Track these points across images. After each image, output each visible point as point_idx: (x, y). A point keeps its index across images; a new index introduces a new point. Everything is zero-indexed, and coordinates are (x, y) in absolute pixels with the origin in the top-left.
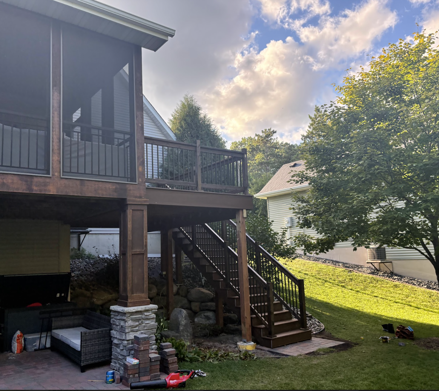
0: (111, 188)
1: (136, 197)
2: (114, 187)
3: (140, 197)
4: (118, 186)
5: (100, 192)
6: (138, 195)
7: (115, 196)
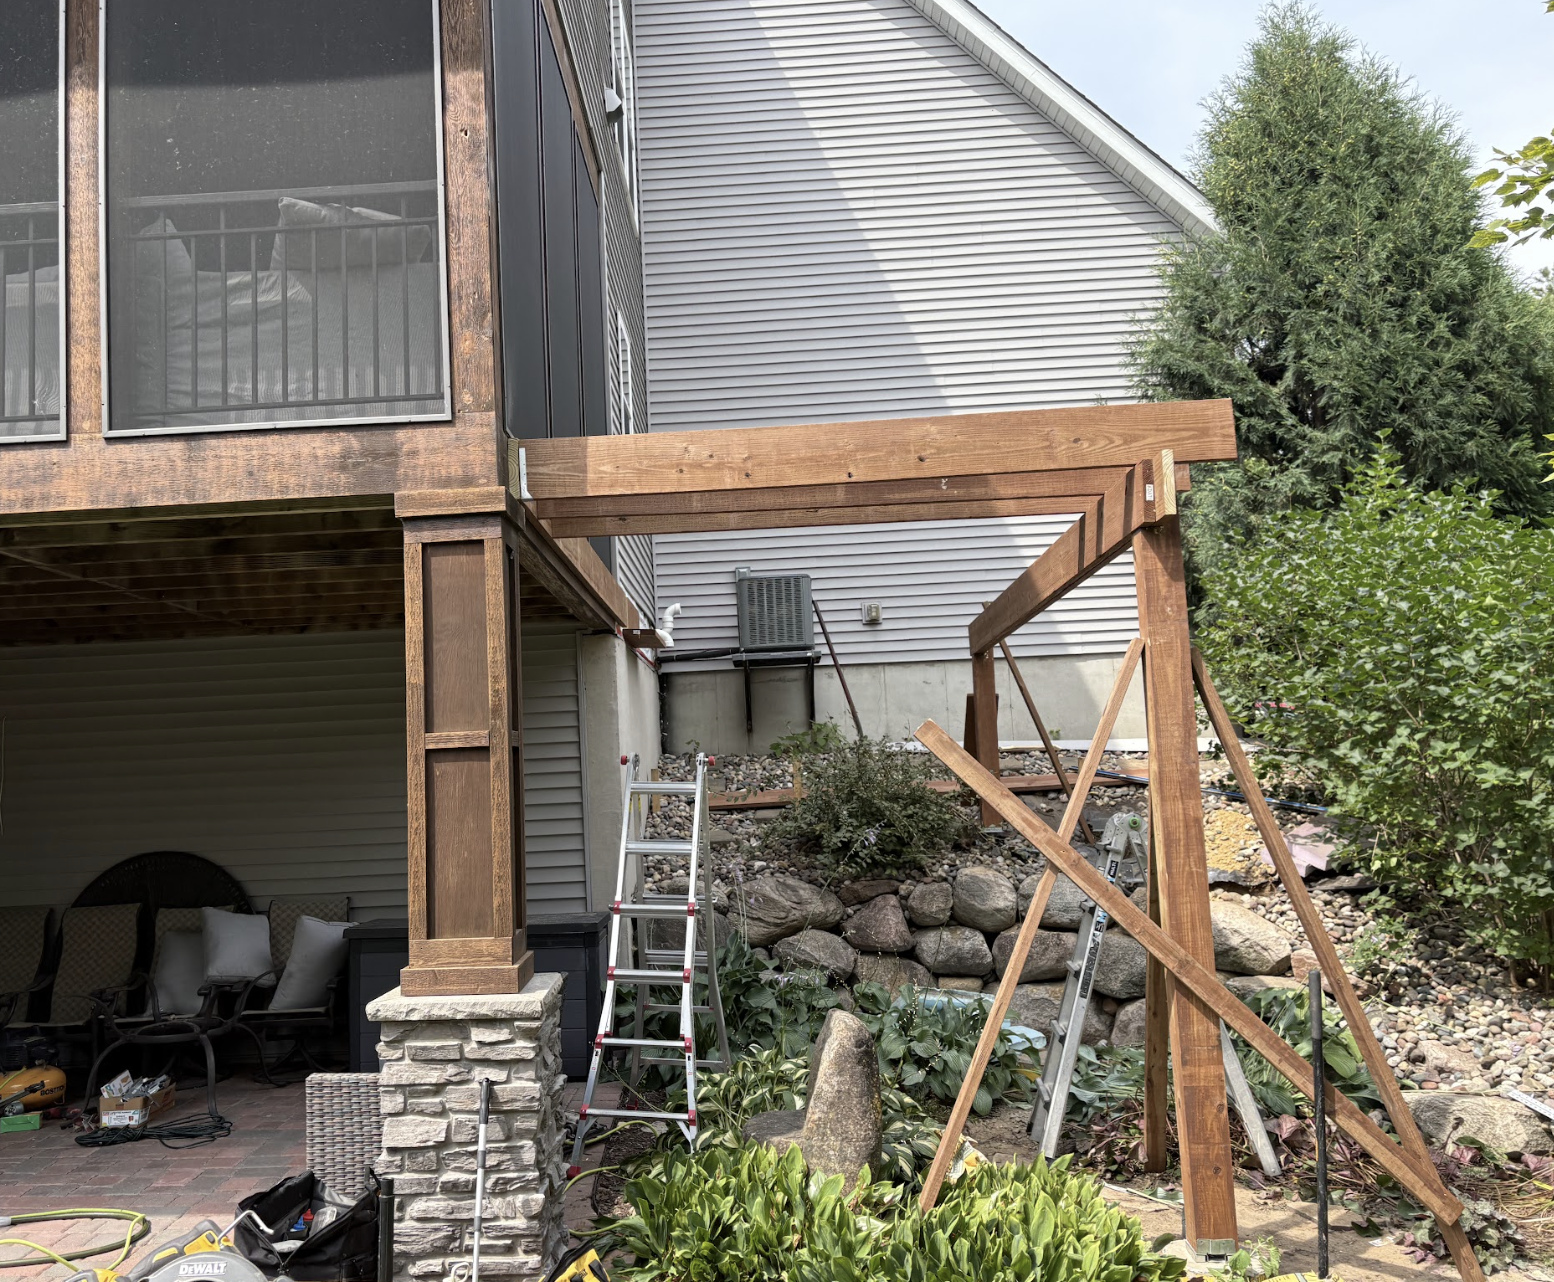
0: (320, 453)
1: (447, 482)
2: (337, 449)
3: (467, 481)
4: (353, 441)
5: (272, 477)
6: (456, 471)
7: (343, 485)
